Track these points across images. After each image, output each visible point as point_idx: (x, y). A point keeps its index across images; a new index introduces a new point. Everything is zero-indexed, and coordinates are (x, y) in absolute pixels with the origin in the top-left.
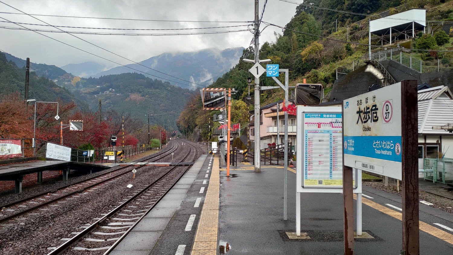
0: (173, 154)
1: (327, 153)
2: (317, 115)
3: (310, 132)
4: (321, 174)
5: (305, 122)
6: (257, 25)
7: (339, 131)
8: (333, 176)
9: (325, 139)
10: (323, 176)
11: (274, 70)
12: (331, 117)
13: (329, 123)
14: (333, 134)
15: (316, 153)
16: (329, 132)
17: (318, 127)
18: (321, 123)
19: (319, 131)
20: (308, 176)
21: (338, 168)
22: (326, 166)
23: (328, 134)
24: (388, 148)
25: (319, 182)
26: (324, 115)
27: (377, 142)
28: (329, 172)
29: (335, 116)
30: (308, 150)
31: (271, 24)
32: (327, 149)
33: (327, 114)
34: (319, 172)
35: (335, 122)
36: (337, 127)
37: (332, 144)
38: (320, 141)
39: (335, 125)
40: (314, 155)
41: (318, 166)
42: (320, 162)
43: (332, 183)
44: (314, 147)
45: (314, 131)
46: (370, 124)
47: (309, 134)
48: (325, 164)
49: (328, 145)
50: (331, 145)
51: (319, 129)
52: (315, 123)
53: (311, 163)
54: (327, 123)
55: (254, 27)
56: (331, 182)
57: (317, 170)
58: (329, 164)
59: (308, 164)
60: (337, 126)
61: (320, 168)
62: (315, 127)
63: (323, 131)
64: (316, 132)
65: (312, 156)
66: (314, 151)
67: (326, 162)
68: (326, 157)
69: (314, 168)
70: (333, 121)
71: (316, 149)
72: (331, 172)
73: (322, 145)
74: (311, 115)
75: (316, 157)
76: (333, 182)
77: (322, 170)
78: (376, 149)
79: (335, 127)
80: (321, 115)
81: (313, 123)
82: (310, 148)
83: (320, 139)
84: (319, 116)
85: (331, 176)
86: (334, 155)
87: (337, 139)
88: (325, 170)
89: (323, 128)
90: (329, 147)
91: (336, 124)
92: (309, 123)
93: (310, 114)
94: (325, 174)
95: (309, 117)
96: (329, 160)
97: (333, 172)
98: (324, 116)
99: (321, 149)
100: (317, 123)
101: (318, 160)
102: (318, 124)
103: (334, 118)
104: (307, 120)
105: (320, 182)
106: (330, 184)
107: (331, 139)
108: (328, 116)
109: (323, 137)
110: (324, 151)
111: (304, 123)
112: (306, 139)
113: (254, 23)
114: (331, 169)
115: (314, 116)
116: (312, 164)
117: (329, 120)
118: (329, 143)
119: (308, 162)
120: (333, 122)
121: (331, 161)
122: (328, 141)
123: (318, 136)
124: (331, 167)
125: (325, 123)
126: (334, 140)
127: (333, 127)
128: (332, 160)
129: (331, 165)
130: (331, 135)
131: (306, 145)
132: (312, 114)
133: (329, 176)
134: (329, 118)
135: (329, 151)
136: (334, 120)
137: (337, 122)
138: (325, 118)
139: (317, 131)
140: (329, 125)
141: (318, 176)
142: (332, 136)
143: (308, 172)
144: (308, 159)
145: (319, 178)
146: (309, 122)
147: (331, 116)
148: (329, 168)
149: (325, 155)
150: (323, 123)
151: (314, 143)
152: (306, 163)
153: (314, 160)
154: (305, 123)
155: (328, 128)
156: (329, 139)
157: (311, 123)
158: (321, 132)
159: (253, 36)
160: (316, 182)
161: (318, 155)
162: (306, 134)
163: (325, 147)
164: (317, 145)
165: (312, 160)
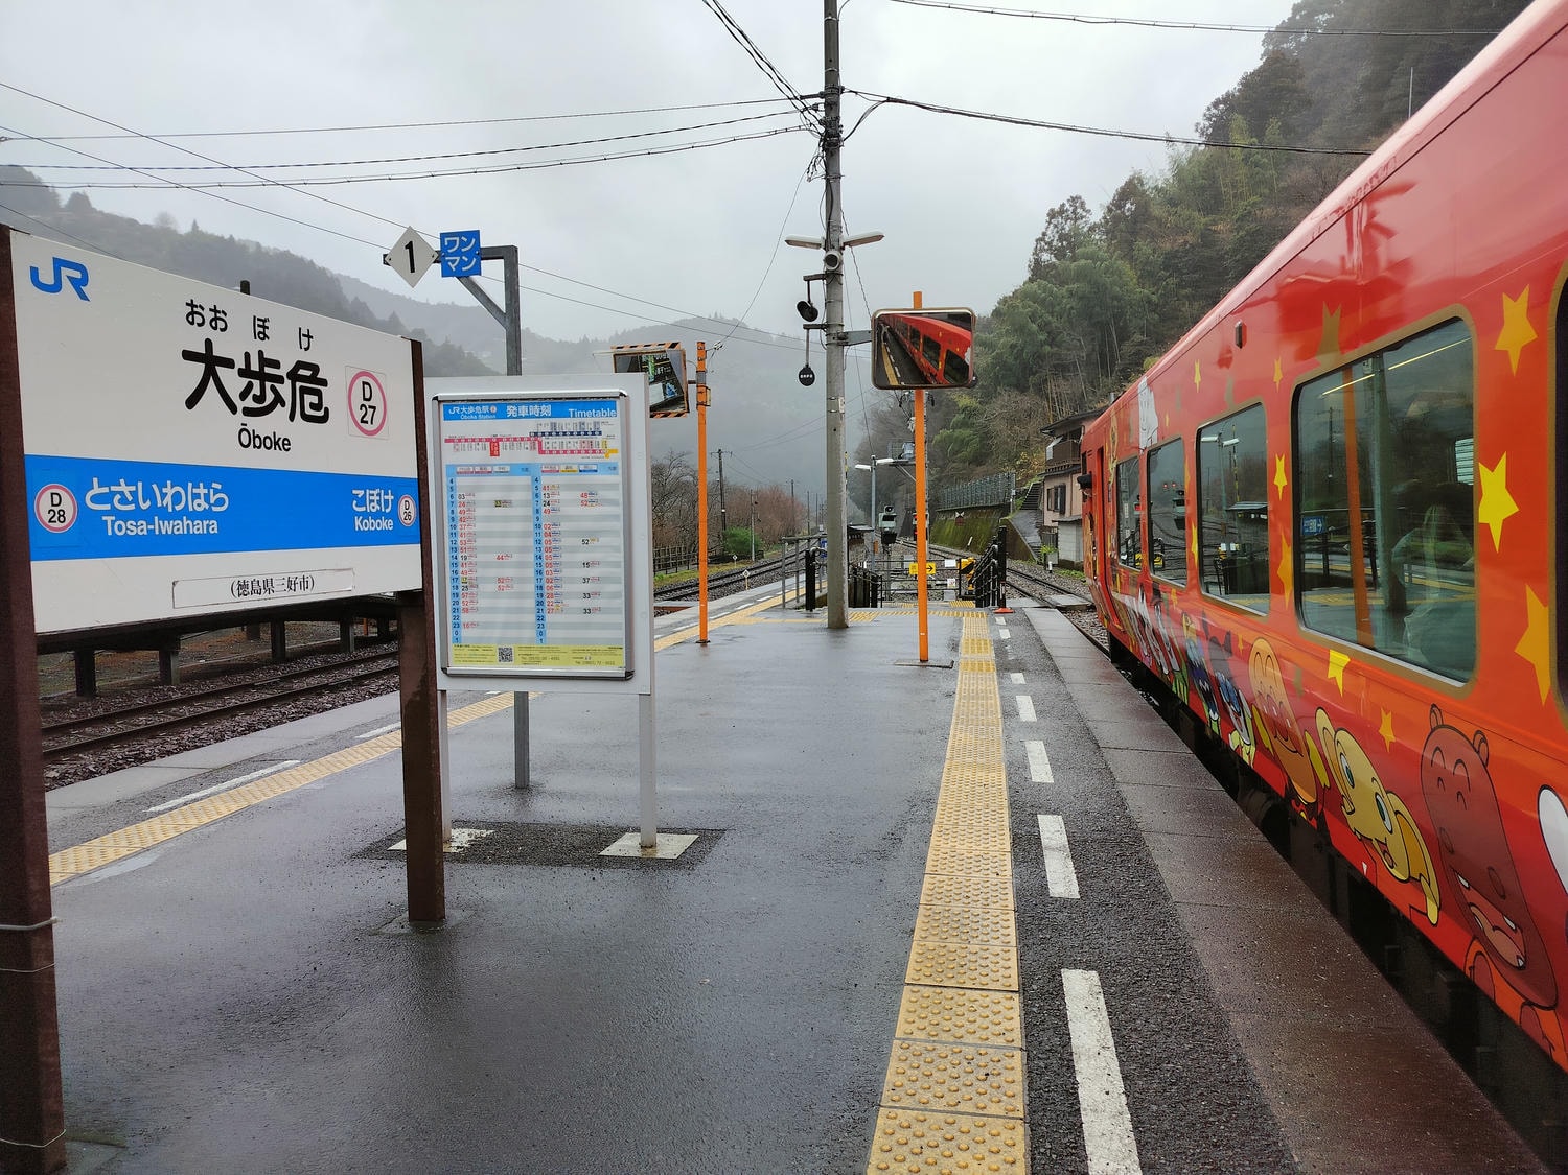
1: (523, 550)
2: (485, 409)
3: (466, 473)
4: (506, 626)
5: (445, 436)
6: (832, 106)
7: (563, 468)
8: (549, 633)
9: (516, 496)
10: (512, 633)
11: (465, 253)
12: (533, 416)
13: (529, 439)
14: (545, 480)
15: (486, 549)
16: (527, 470)
17: (492, 454)
18: (501, 439)
19: (496, 469)
20: (464, 633)
21: (565, 601)
22: (521, 595)
23: (526, 480)
25: (501, 654)
26: (509, 408)
28: (532, 618)
29: (547, 409)
30: (459, 539)
31: (889, 100)
32: (524, 534)
33: (521, 404)
34: (500, 618)
35: (550, 434)
36: (558, 452)
37: (543, 515)
38: (498, 504)
39: (550, 445)
40: (480, 558)
41: (495, 596)
42: (500, 580)
43: (545, 658)
44: (479, 527)
45: (477, 469)
47: (460, 481)
48: (517, 588)
49: (525, 519)
50: (538, 519)
51: (495, 460)
52: (480, 440)
53: (472, 586)
54: (522, 439)
55: (821, 115)
56: (541, 655)
57: (492, 610)
58: (531, 588)
59: (460, 589)
60: (557, 446)
61: (503, 603)
62: (479, 455)
63: (508, 469)
64: (483, 472)
65: (473, 559)
66: (480, 542)
67: (522, 580)
68: (522, 565)
69: (482, 603)
70: (542, 430)
71: (489, 534)
72: (541, 618)
73: (506, 519)
75: (487, 565)
76: (549, 655)
77: (509, 610)
79: (551, 452)
80: (500, 407)
81: (473, 440)
82: (467, 530)
83: (499, 496)
84: (491, 413)
85: (541, 633)
86: (548, 554)
87: (556, 497)
88: (520, 610)
89: (507, 455)
90: (531, 527)
91: (552, 439)
92: (460, 440)
94: (520, 626)
95: (457, 417)
96: (531, 572)
97: (549, 618)
98: (511, 410)
99: (504, 534)
100: (487, 440)
101: (494, 573)
102: (488, 444)
103: (544, 416)
104: (451, 428)
105: (505, 655)
106: (538, 662)
107: (537, 495)
108: (523, 410)
109: (510, 488)
110: (514, 542)
111: (442, 441)
114: (541, 607)
115: (473, 414)
116: (475, 590)
117: (526, 427)
118: (530, 511)
119: (460, 580)
120: (543, 434)
121: (539, 576)
122: (525, 504)
123: (489, 489)
124: (540, 600)
125: (515, 439)
126: (547, 500)
127: (541, 452)
128: (540, 573)
129: (540, 592)
130: (537, 480)
131: (453, 519)
133: (531, 633)
134: (526, 417)
135: (531, 542)
136: (545, 425)
137: (558, 434)
138: (511, 417)
139: (489, 469)
140: (528, 444)
141: (497, 633)
142: (540, 487)
143: (464, 618)
144: (460, 569)
145: (502, 639)
146: (458, 435)
147: (535, 409)
148: (531, 603)
149: (516, 557)
150: (508, 439)
151: (479, 512)
152: (455, 584)
153: (480, 573)
154: (447, 441)
155: (525, 455)
156: (529, 496)
157: (466, 440)
158: (503, 472)
160: (490, 653)
161: (493, 557)
162: (452, 481)
163: (517, 527)
164: (488, 519)
165: (474, 575)
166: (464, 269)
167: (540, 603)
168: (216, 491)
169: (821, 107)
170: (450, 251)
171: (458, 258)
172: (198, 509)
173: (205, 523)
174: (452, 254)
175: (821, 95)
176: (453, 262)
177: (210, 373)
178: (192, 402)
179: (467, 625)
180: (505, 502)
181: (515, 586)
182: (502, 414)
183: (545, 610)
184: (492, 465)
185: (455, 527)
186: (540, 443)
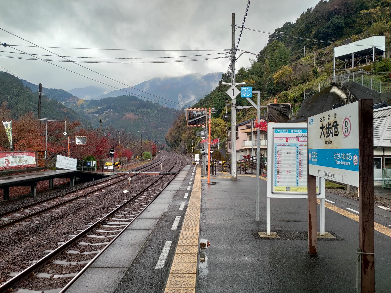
0: (162, 164)
1: (294, 164)
2: (285, 131)
3: (279, 145)
4: (288, 182)
6: (234, 53)
7: (304, 145)
8: (299, 184)
9: (292, 151)
10: (290, 184)
11: (248, 92)
12: (297, 133)
13: (296, 138)
14: (300, 147)
15: (284, 164)
16: (295, 145)
17: (286, 141)
18: (289, 138)
20: (277, 183)
21: (304, 176)
22: (293, 175)
23: (295, 147)
24: (347, 159)
26: (291, 131)
27: (337, 154)
28: (295, 180)
29: (301, 131)
30: (277, 161)
31: (246, 52)
32: (294, 160)
33: (294, 130)
34: (287, 180)
35: (301, 137)
36: (303, 141)
37: (299, 156)
38: (287, 153)
40: (282, 166)
41: (286, 175)
42: (287, 171)
43: (298, 190)
44: (282, 158)
45: (283, 145)
46: (331, 138)
47: (279, 148)
48: (292, 173)
49: (294, 157)
50: (298, 157)
51: (287, 143)
52: (284, 138)
54: (294, 138)
55: (231, 54)
56: (297, 189)
57: (286, 178)
58: (295, 173)
59: (277, 173)
60: (303, 140)
61: (288, 176)
62: (284, 141)
63: (290, 145)
65: (281, 166)
66: (282, 162)
67: (293, 171)
69: (282, 176)
70: (299, 136)
71: (284, 160)
72: (297, 180)
73: (290, 157)
74: (280, 131)
75: (284, 167)
77: (290, 178)
78: (336, 160)
79: (301, 141)
80: (289, 130)
81: (282, 138)
82: (279, 159)
83: (288, 151)
84: (287, 132)
85: (297, 184)
86: (300, 165)
87: (302, 152)
88: (292, 178)
89: (290, 141)
90: (296, 158)
91: (302, 138)
92: (278, 138)
93: (279, 130)
94: (292, 182)
95: (278, 132)
96: (295, 169)
97: (299, 180)
98: (292, 131)
99: (289, 160)
100: (285, 138)
101: (286, 169)
102: (286, 139)
103: (300, 133)
104: (276, 135)
105: (288, 189)
106: (296, 190)
108: (295, 131)
109: (290, 149)
110: (291, 162)
111: (274, 138)
112: (276, 151)
113: (231, 51)
115: (282, 132)
116: (281, 173)
117: (296, 135)
118: (295, 155)
120: (300, 137)
121: (298, 170)
122: (295, 153)
123: (286, 149)
124: (297, 176)
125: (293, 138)
126: (300, 152)
127: (299, 141)
128: (298, 169)
129: (298, 174)
130: (297, 148)
131: (276, 156)
132: (281, 130)
133: (295, 184)
134: (295, 133)
135: (295, 162)
136: (300, 135)
137: (303, 137)
138: (292, 133)
140: (296, 139)
141: (286, 184)
142: (299, 149)
143: (278, 180)
144: (277, 168)
145: (287, 185)
147: (298, 131)
148: (295, 177)
149: (292, 166)
150: (291, 138)
151: (282, 155)
152: (276, 172)
153: (282, 169)
154: (275, 138)
155: (295, 142)
156: (296, 151)
157: (280, 138)
158: (289, 146)
159: (230, 62)
160: (284, 188)
161: (286, 165)
162: (276, 147)
163: (292, 158)
164: (285, 156)
165: (281, 170)
166: (247, 96)
167: (297, 177)
170: (244, 91)
171: (246, 93)
176: (244, 94)
179: (278, 182)
180: (289, 152)
181: (291, 172)
182: (289, 132)
183: (299, 178)
184: (286, 144)
185: (276, 158)
186: (299, 139)
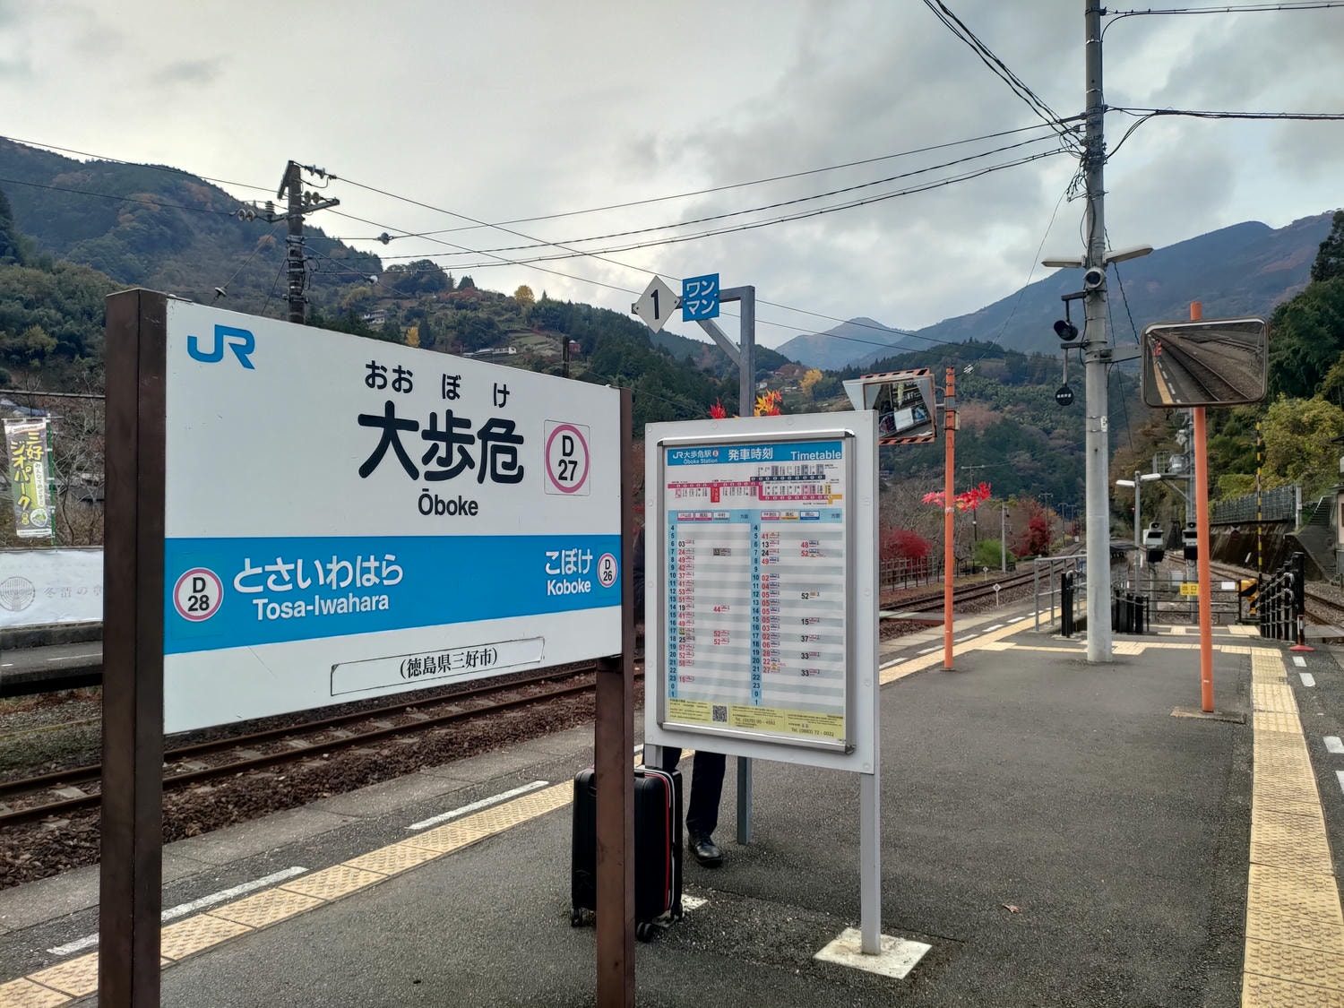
1: (740, 602)
2: (708, 453)
3: (687, 519)
4: (721, 683)
5: (669, 481)
6: (1098, 126)
7: (783, 514)
8: (766, 695)
9: (736, 545)
10: (727, 691)
11: (705, 297)
12: (755, 460)
13: (749, 484)
14: (765, 527)
15: (704, 600)
16: (746, 516)
17: (713, 500)
18: (721, 485)
19: (716, 515)
20: (682, 687)
21: (782, 661)
22: (737, 651)
23: (744, 527)
25: (715, 712)
26: (731, 451)
28: (746, 676)
29: (768, 452)
30: (678, 588)
31: (1158, 112)
32: (742, 585)
33: (743, 447)
34: (716, 674)
35: (771, 478)
36: (779, 498)
37: (761, 565)
38: (717, 552)
39: (770, 491)
40: (698, 608)
41: (711, 650)
42: (717, 633)
43: (759, 721)
44: (697, 576)
45: (698, 515)
47: (681, 528)
48: (733, 643)
49: (744, 569)
50: (756, 569)
51: (715, 506)
52: (702, 485)
53: (689, 638)
54: (743, 484)
55: (1082, 135)
56: (756, 718)
57: (708, 665)
58: (747, 643)
59: (678, 640)
60: (778, 491)
61: (719, 658)
62: (700, 501)
63: (727, 515)
64: (703, 518)
65: (691, 610)
66: (698, 592)
67: (738, 634)
68: (738, 618)
69: (699, 656)
70: (763, 474)
71: (707, 584)
72: (756, 677)
73: (725, 569)
74: (687, 454)
75: (703, 616)
76: (763, 719)
77: (724, 667)
79: (771, 498)
80: (721, 451)
81: (695, 485)
82: (686, 578)
83: (719, 544)
84: (713, 458)
85: (756, 694)
86: (766, 608)
87: (776, 547)
88: (735, 667)
89: (727, 501)
90: (748, 577)
91: (772, 484)
92: (682, 486)
93: (684, 451)
94: (735, 684)
95: (680, 462)
96: (747, 627)
97: (765, 677)
98: (733, 454)
99: (722, 585)
100: (709, 485)
101: (709, 625)
102: (709, 489)
103: (766, 460)
104: (675, 473)
105: (720, 714)
106: (751, 724)
107: (756, 544)
108: (745, 454)
109: (728, 536)
110: (731, 594)
111: (666, 486)
112: (673, 544)
113: (1084, 122)
114: (756, 665)
115: (696, 458)
116: (691, 642)
117: (746, 471)
118: (748, 561)
119: (678, 631)
120: (764, 478)
121: (756, 631)
122: (745, 552)
123: (710, 536)
124: (757, 657)
125: (736, 484)
126: (766, 549)
127: (762, 498)
128: (758, 628)
129: (756, 648)
130: (756, 528)
131: (673, 567)
132: (690, 451)
133: (744, 693)
134: (748, 461)
135: (748, 594)
136: (766, 469)
137: (779, 478)
138: (733, 461)
139: (709, 515)
140: (748, 490)
141: (711, 690)
142: (760, 535)
143: (681, 671)
144: (679, 620)
145: (716, 697)
146: (681, 480)
147: (757, 453)
148: (746, 660)
149: (733, 610)
150: (729, 485)
151: (699, 560)
152: (673, 635)
153: (697, 624)
154: (670, 486)
155: (745, 501)
156: (748, 544)
157: (688, 485)
158: (723, 519)
160: (705, 710)
161: (709, 608)
162: (673, 528)
163: (735, 577)
164: (708, 568)
165: (691, 626)
166: (703, 312)
167: (756, 661)
168: (389, 563)
169: (1083, 128)
170: (691, 296)
171: (698, 302)
172: (367, 584)
173: (375, 599)
174: (693, 299)
175: (1083, 116)
176: (694, 306)
177: (390, 438)
178: (366, 470)
179: (683, 679)
180: (724, 550)
181: (731, 640)
182: (723, 458)
183: (762, 669)
184: (712, 512)
185: (674, 575)
186: (761, 488)
